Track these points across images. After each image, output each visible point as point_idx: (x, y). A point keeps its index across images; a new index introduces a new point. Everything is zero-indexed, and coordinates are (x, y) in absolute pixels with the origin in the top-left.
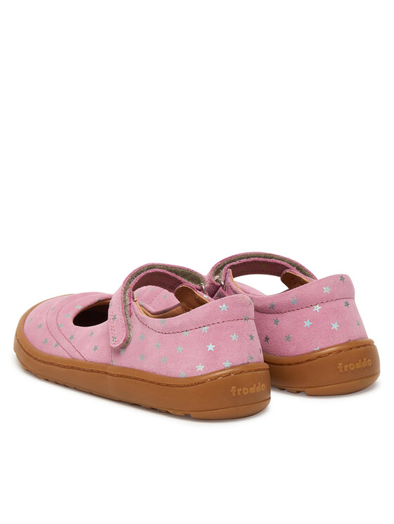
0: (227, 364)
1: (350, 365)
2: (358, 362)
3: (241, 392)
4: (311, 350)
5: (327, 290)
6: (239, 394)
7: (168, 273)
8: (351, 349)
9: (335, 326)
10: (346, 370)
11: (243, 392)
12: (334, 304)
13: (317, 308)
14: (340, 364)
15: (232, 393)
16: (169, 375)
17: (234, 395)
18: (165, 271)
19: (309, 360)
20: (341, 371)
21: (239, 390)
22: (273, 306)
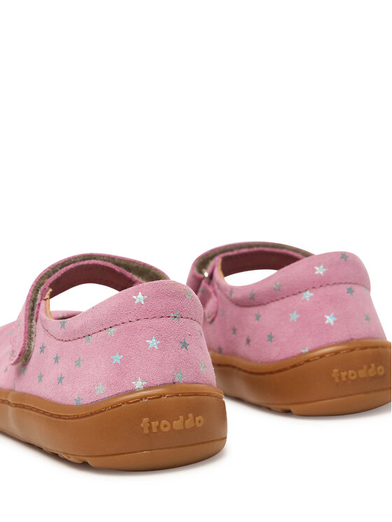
0: (139, 384)
1: (350, 372)
2: (361, 368)
3: (158, 427)
4: (298, 352)
5: (320, 270)
6: (155, 430)
7: (113, 266)
8: (352, 350)
9: (330, 320)
10: (344, 379)
11: (162, 428)
12: (330, 290)
13: (307, 295)
14: (336, 371)
15: (142, 428)
16: (64, 402)
17: (146, 431)
18: (109, 265)
19: (294, 366)
20: (337, 381)
21: (155, 424)
22: (253, 297)
